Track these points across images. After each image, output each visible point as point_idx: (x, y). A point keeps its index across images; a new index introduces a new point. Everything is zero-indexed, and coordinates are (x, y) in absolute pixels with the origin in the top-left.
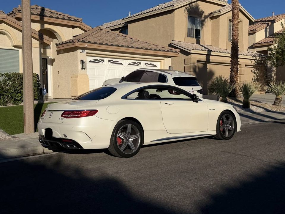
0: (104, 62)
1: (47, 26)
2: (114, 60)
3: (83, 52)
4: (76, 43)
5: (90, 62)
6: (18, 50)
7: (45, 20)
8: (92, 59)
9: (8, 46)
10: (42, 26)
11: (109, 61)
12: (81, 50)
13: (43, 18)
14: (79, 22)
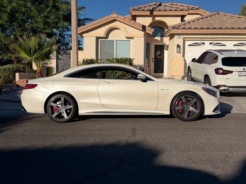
0: (204, 44)
1: (157, 19)
2: (216, 42)
3: (179, 38)
4: (171, 30)
5: (190, 45)
6: (130, 40)
7: (154, 14)
8: (191, 43)
9: (122, 38)
10: (153, 19)
11: (210, 43)
12: (178, 36)
13: (153, 12)
14: (186, 10)
